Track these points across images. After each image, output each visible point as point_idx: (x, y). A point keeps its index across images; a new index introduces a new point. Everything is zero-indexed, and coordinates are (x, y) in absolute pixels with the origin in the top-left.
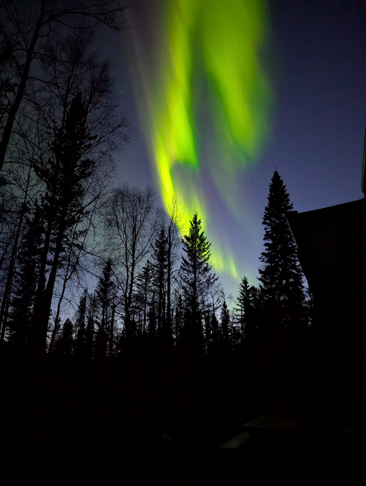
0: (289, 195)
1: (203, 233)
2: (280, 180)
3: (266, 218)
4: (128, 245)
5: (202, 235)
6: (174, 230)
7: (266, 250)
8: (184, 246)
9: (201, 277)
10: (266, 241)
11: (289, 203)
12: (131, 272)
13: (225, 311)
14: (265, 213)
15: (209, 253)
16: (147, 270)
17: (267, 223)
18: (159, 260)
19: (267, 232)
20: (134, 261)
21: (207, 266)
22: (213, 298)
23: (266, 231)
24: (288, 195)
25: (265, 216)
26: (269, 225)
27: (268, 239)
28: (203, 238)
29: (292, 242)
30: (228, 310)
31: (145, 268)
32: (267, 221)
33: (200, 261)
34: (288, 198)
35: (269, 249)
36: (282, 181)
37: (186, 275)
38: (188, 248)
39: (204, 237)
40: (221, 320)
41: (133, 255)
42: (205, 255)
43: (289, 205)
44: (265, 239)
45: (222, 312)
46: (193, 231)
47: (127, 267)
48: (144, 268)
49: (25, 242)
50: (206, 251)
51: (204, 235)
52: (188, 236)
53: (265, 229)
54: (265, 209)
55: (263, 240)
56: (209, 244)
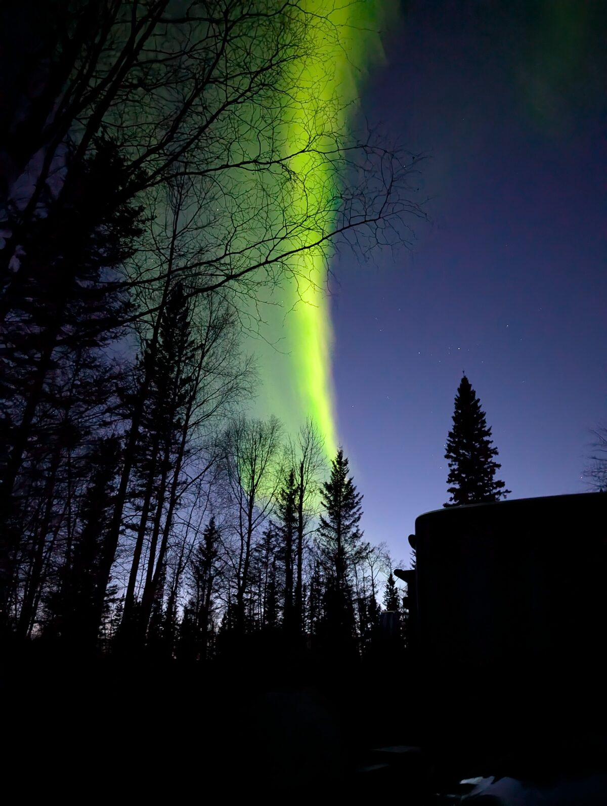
0: (485, 414)
1: (351, 479)
2: (471, 390)
3: (450, 449)
4: (244, 502)
5: (349, 482)
6: (308, 468)
7: (451, 499)
8: (323, 499)
9: (348, 547)
10: (452, 485)
11: (486, 426)
12: (246, 541)
13: (391, 590)
14: (449, 440)
15: (360, 511)
16: (269, 536)
17: (451, 457)
18: (285, 520)
19: (453, 471)
20: (250, 525)
21: (358, 530)
22: (372, 567)
23: (451, 470)
24: (483, 415)
25: (449, 445)
26: (455, 460)
27: (453, 481)
28: (351, 487)
29: (491, 488)
30: (396, 589)
31: (266, 533)
32: (452, 454)
33: (347, 523)
34: (483, 419)
35: (455, 498)
36: (474, 392)
37: (325, 544)
38: (330, 502)
39: (353, 486)
40: (385, 605)
41: (250, 515)
42: (355, 513)
43: (486, 429)
44: (449, 481)
45: (387, 592)
46: (337, 476)
47: (241, 534)
48: (264, 533)
49: (93, 488)
50: (356, 506)
51: (354, 483)
52: (329, 483)
53: (450, 465)
54: (448, 435)
55: (447, 482)
56: (360, 496)
